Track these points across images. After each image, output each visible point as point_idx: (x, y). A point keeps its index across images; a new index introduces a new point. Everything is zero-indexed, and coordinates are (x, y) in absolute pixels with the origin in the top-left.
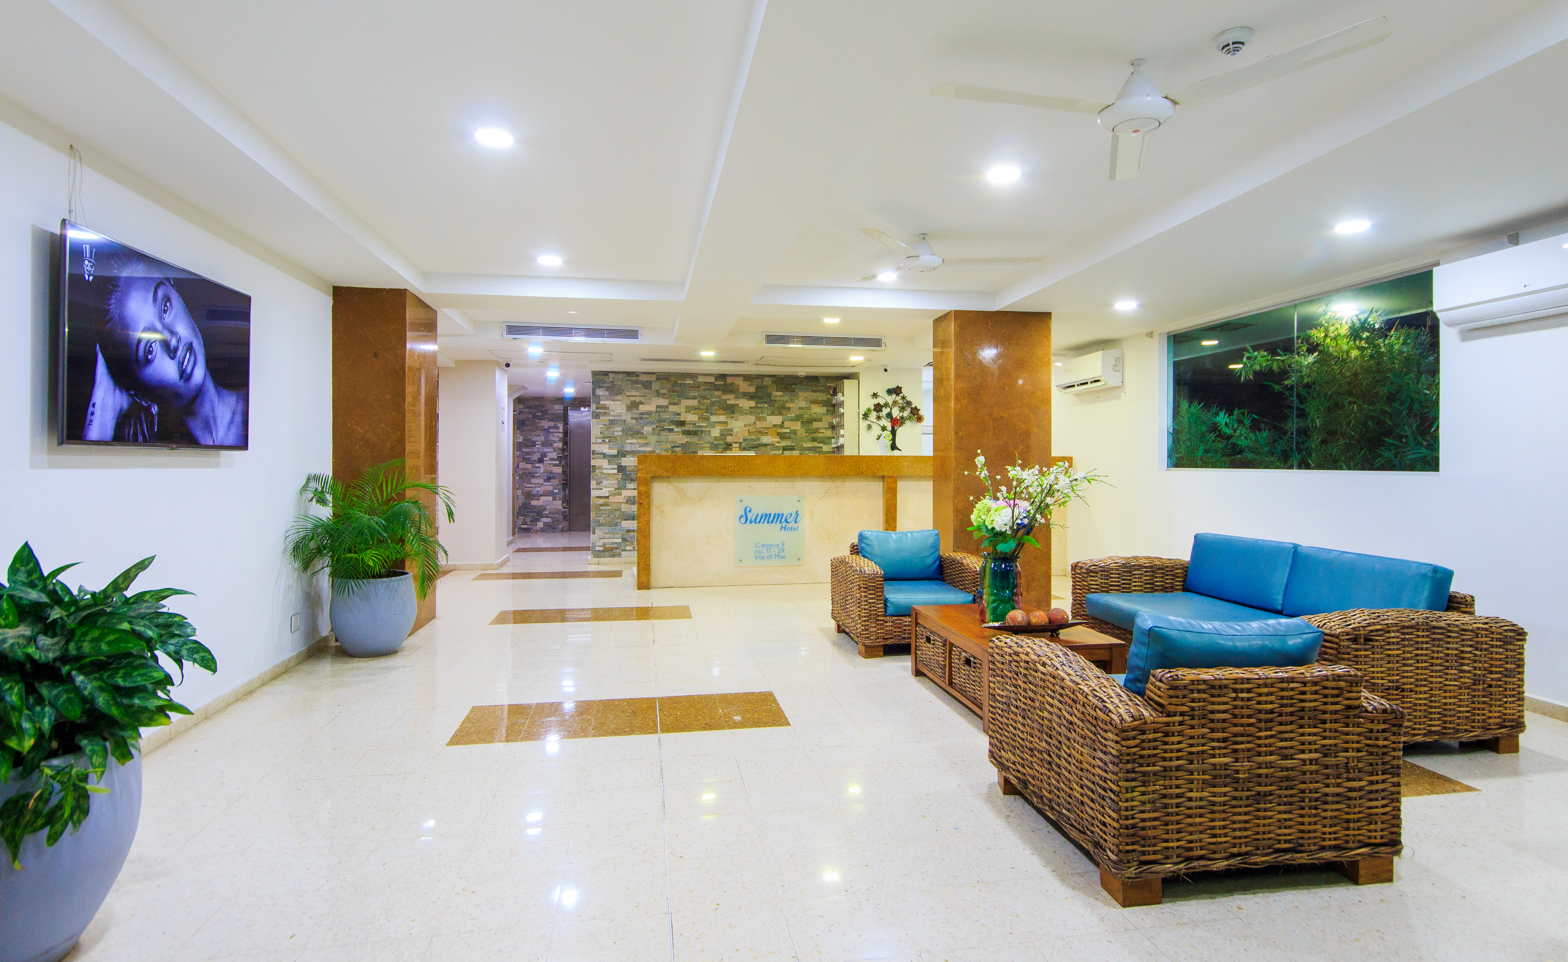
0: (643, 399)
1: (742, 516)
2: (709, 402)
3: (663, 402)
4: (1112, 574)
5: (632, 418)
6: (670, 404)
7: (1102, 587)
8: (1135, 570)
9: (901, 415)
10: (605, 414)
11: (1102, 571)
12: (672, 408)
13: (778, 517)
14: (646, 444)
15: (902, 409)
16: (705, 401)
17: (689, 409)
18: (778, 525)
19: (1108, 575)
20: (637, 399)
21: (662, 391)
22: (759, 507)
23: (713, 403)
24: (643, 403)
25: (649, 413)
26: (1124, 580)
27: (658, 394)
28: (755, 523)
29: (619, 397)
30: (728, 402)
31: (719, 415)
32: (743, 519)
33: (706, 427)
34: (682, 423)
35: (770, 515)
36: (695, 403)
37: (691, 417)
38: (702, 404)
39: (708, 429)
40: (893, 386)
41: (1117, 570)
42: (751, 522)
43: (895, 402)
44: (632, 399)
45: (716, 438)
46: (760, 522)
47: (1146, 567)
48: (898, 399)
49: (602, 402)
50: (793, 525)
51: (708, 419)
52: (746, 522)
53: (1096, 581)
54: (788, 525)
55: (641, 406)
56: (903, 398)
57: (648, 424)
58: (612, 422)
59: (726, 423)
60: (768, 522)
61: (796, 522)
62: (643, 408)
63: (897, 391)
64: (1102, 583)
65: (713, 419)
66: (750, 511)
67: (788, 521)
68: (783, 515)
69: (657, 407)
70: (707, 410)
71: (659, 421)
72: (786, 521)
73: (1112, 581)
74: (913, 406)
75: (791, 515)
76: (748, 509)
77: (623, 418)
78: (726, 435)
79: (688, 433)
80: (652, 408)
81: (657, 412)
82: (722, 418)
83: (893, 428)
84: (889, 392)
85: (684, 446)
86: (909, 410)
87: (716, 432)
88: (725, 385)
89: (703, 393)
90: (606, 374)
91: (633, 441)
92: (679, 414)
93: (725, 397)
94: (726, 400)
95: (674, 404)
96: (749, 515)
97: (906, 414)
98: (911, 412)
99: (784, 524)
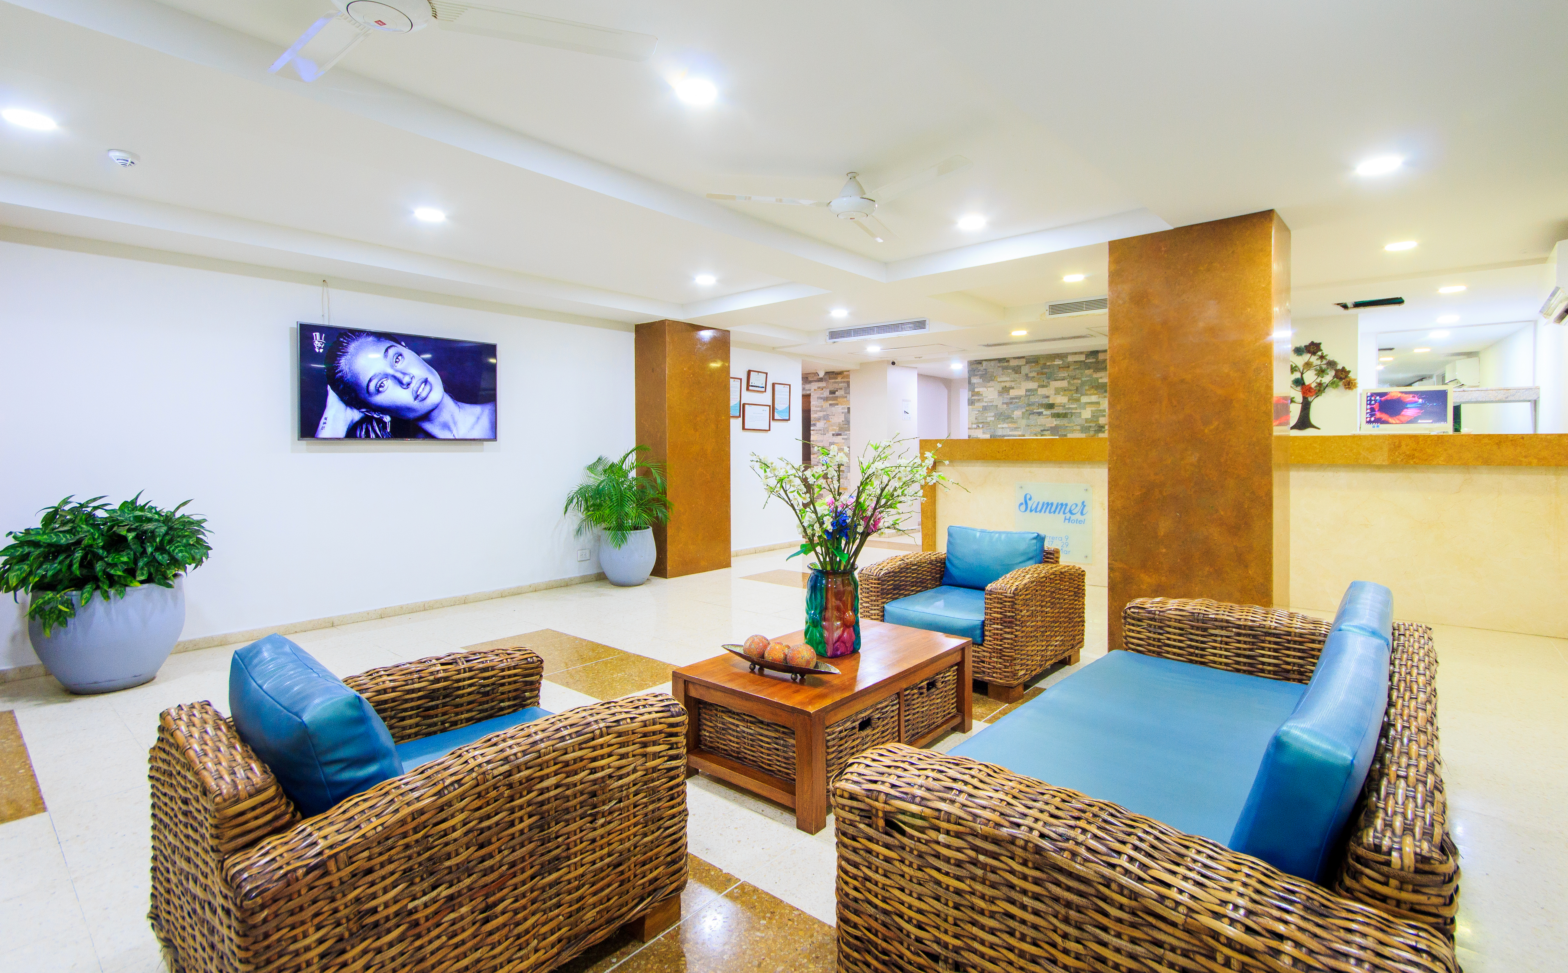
0: (1013, 384)
1: (1022, 504)
2: (1079, 381)
3: (1033, 385)
4: (1169, 626)
5: (1003, 403)
6: (1039, 386)
7: (1149, 645)
8: (1216, 628)
9: (1318, 381)
10: (979, 400)
11: (1151, 619)
12: (1042, 391)
13: (1062, 507)
14: (1016, 429)
15: (1321, 372)
16: (1075, 381)
17: (1058, 391)
18: (1062, 516)
19: (1161, 628)
20: (1008, 384)
21: (1031, 375)
22: (1040, 496)
23: (1083, 384)
24: (1013, 388)
25: (1019, 398)
26: (1191, 640)
27: (1027, 377)
28: (1036, 512)
29: (991, 383)
30: (1100, 381)
31: (1091, 395)
32: (1023, 507)
33: (1076, 409)
34: (1051, 406)
35: (1052, 504)
36: (1064, 384)
37: (1060, 399)
38: (1072, 385)
39: (1078, 411)
40: (1304, 342)
41: (1179, 621)
42: (1031, 511)
43: (1308, 365)
44: (1003, 384)
45: (1087, 420)
46: (1040, 511)
47: (1239, 627)
48: (1314, 360)
49: (976, 390)
50: (1078, 516)
51: (1078, 400)
52: (1026, 510)
53: (1139, 632)
54: (1073, 517)
55: (1011, 391)
56: (1322, 357)
57: (1017, 408)
58: (985, 408)
59: (1098, 403)
60: (1050, 512)
61: (1082, 514)
62: (1013, 393)
63: (1313, 348)
64: (1149, 638)
65: (1084, 399)
66: (1030, 499)
67: (1074, 512)
68: (1066, 505)
69: (1027, 391)
70: (1077, 390)
71: (1029, 405)
72: (1070, 511)
73: (1169, 639)
74: (1339, 367)
75: (1077, 505)
76: (1028, 497)
77: (995, 404)
78: (1098, 417)
79: (1057, 416)
80: (1022, 392)
81: (1026, 396)
82: (1094, 398)
83: (1305, 399)
84: (1298, 351)
85: (1054, 430)
86: (1333, 373)
87: (1087, 414)
88: (1097, 362)
89: (1073, 373)
90: (980, 362)
91: (1005, 425)
92: (1048, 397)
93: (1095, 376)
94: (1097, 379)
95: (1043, 386)
96: (1030, 503)
97: (1327, 379)
98: (1336, 376)
99: (1068, 515)
